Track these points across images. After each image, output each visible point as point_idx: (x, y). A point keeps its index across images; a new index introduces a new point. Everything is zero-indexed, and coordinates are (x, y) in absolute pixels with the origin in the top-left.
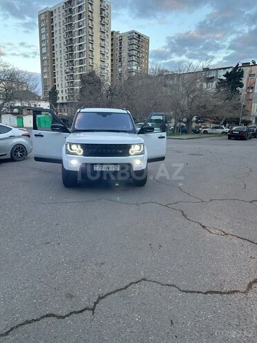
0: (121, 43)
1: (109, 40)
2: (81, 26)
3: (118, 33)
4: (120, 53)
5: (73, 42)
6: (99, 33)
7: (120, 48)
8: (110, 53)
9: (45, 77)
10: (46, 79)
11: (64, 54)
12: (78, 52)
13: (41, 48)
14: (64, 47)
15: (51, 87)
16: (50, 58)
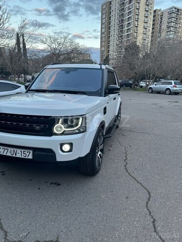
0: (161, 18)
1: (151, 17)
2: (131, 9)
3: (160, 10)
4: (160, 26)
5: (124, 21)
6: (144, 12)
7: (161, 22)
8: (151, 27)
9: (103, 49)
10: (103, 50)
11: (116, 31)
12: (126, 28)
13: (102, 28)
14: (117, 26)
15: (106, 56)
16: (106, 36)
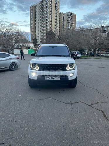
0: (64, 17)
1: (58, 16)
2: (47, 11)
3: (62, 13)
4: (63, 22)
5: (44, 18)
6: (55, 14)
7: (63, 20)
8: (59, 22)
9: (32, 33)
10: (32, 34)
11: (40, 23)
12: (45, 22)
13: (31, 21)
14: (40, 21)
15: (34, 37)
16: (34, 25)
